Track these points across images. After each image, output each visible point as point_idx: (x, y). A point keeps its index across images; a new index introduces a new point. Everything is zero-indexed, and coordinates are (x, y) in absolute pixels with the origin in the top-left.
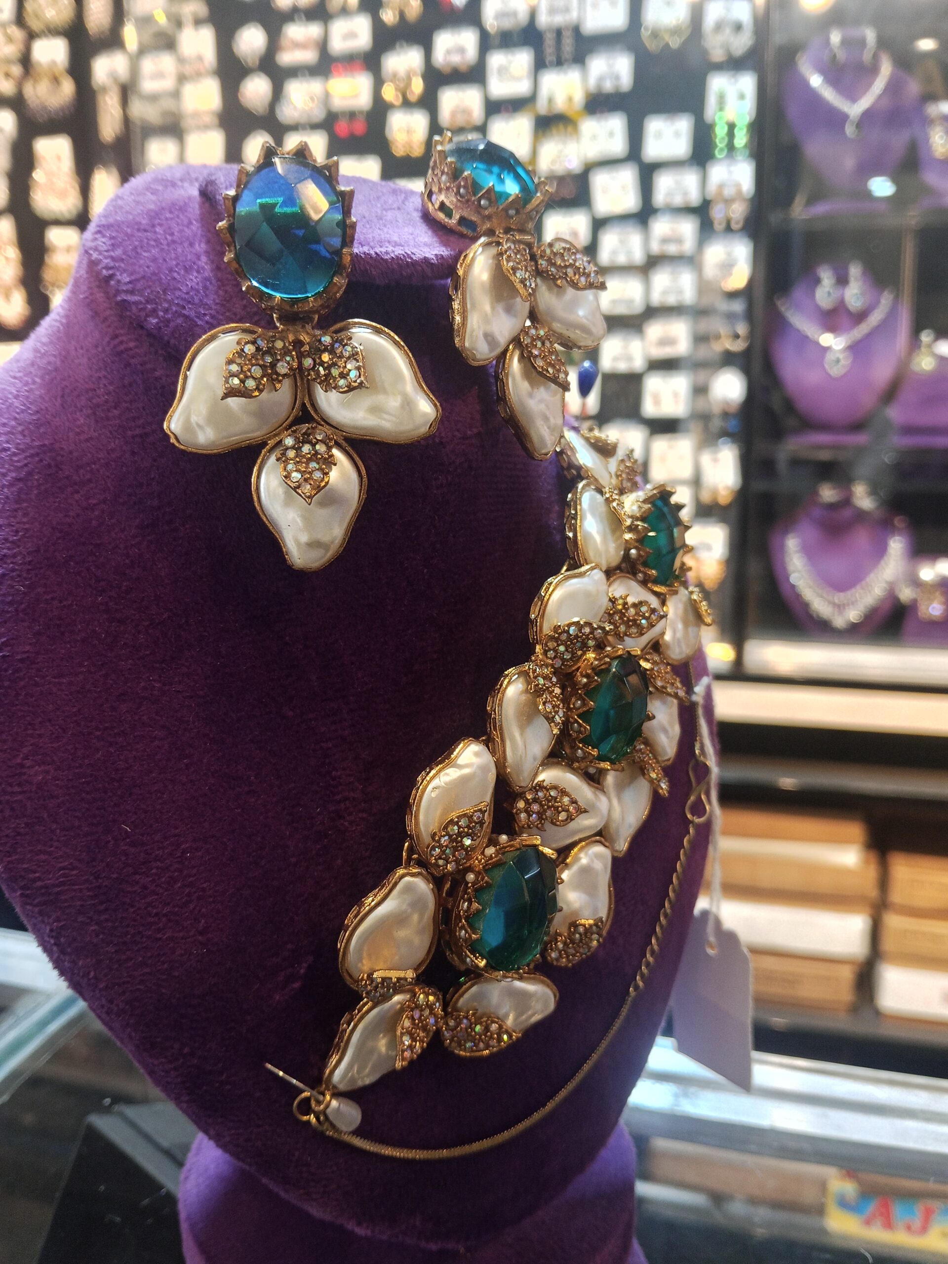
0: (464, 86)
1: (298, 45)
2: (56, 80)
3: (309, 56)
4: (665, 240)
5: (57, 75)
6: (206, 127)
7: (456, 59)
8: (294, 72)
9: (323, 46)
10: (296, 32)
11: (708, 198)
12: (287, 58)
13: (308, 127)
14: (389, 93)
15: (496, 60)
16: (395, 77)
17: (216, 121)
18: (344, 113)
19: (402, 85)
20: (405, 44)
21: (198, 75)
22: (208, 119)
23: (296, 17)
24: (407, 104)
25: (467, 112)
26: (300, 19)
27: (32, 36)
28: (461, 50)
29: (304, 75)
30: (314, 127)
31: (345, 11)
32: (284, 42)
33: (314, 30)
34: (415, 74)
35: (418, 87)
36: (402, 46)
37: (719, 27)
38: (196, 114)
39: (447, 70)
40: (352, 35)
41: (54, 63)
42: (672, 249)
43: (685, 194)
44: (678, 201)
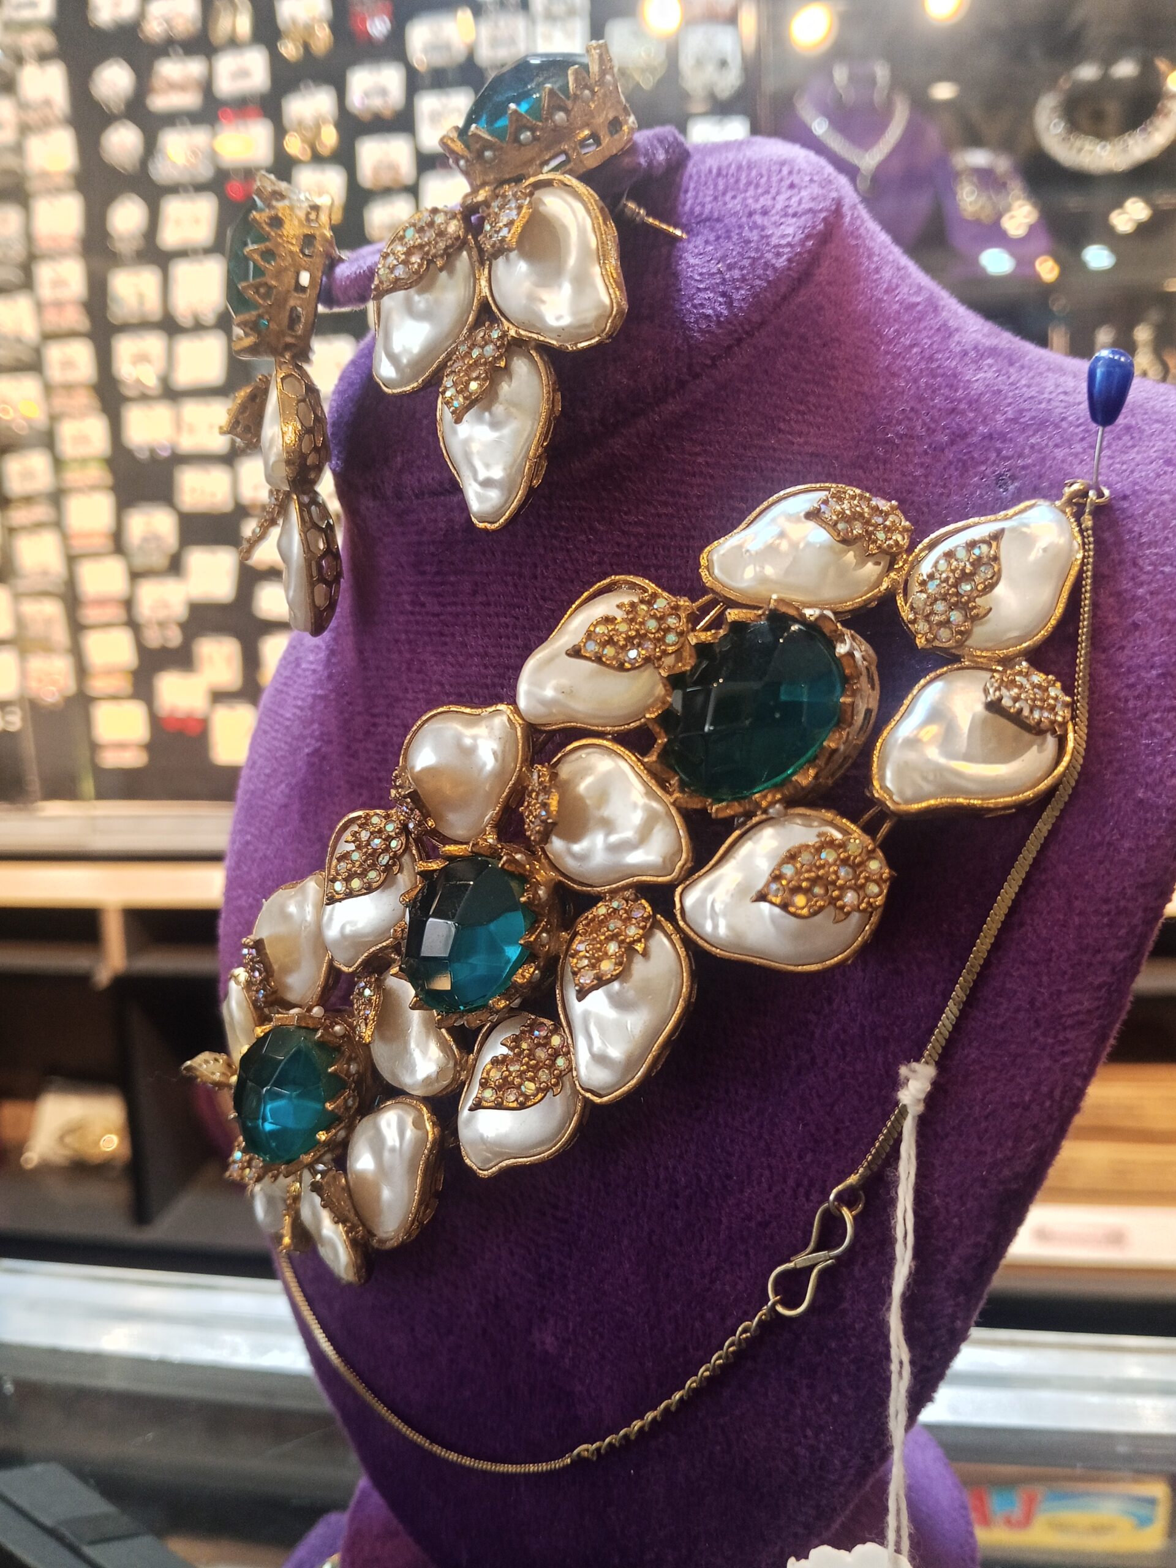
0: (388, 136)
1: (173, 86)
3: (189, 100)
6: (58, 191)
7: (377, 103)
8: (172, 119)
9: (207, 87)
10: (170, 69)
12: (160, 102)
13: (191, 189)
14: (294, 145)
15: (427, 103)
16: (300, 126)
17: (70, 182)
18: (236, 171)
19: (309, 135)
20: (311, 83)
21: (45, 125)
22: (61, 181)
23: (171, 50)
24: (318, 159)
25: (393, 168)
26: (176, 53)
28: (383, 92)
29: (183, 124)
30: (199, 188)
31: (233, 43)
32: (156, 82)
33: (194, 68)
34: (325, 121)
35: (330, 137)
36: (307, 87)
37: (699, 63)
38: (44, 175)
39: (366, 117)
40: (243, 73)
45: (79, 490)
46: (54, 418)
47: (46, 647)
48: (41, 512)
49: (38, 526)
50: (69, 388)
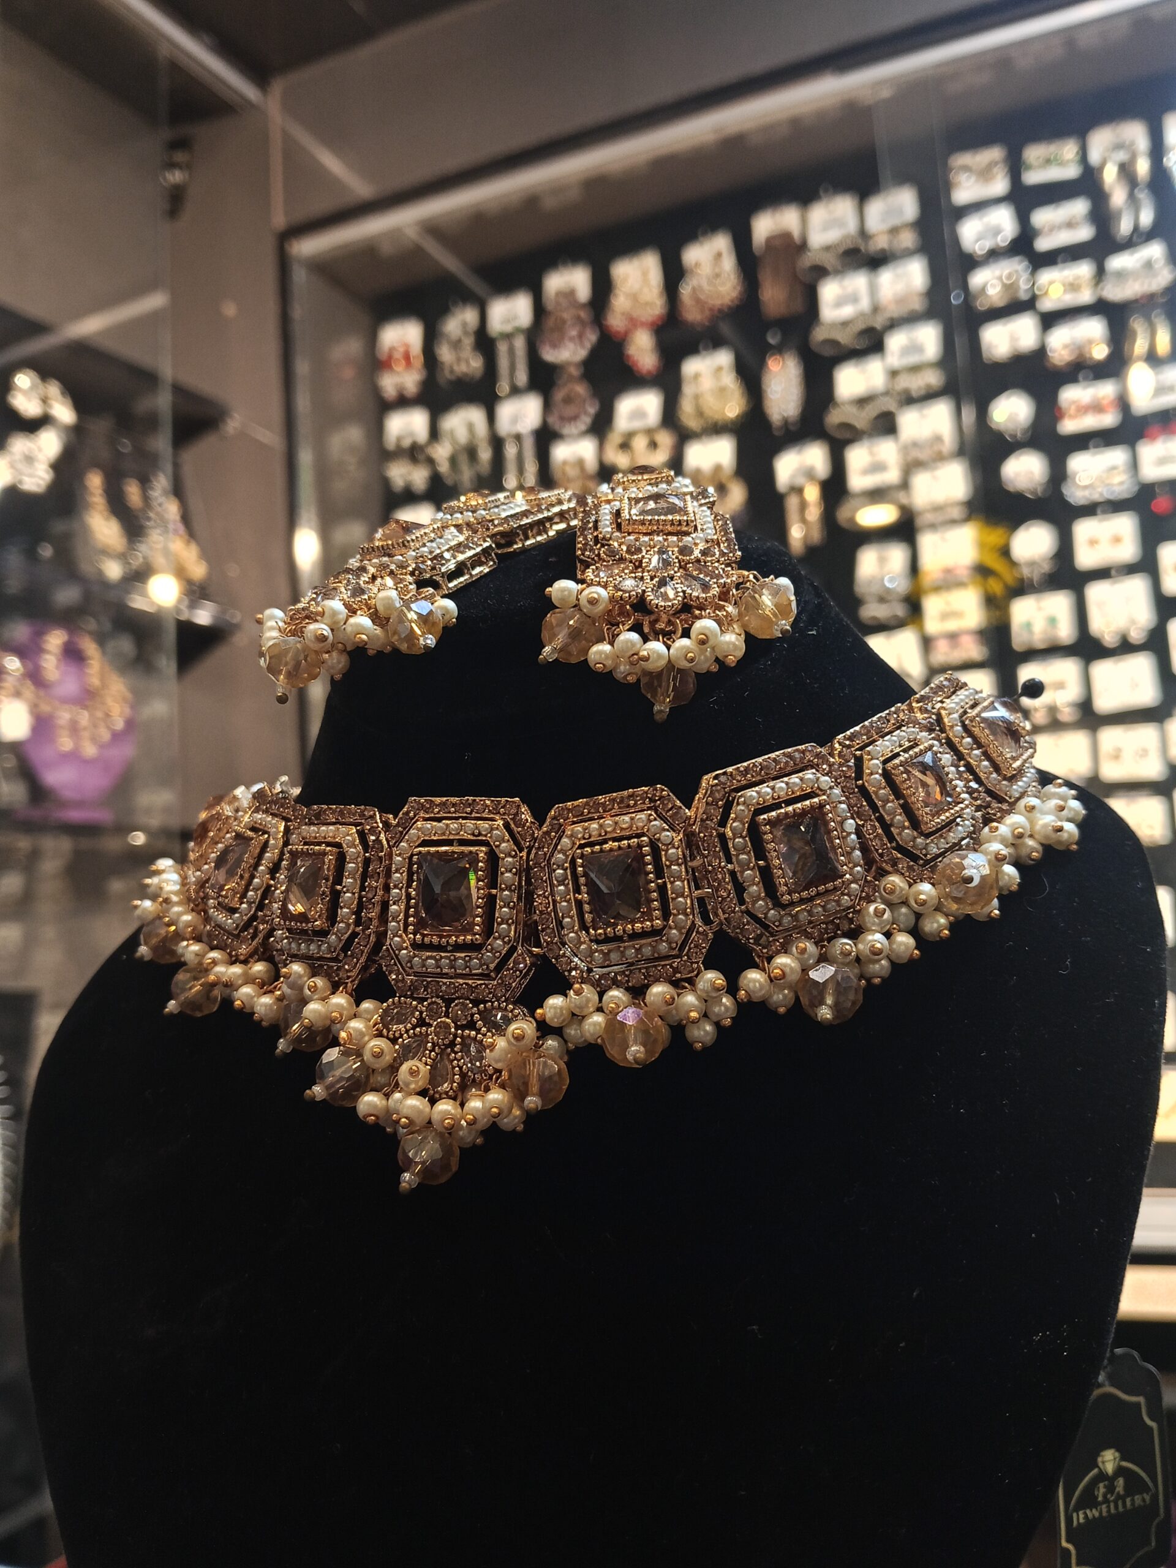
1: (1083, 409)
2: (722, 489)
3: (1109, 420)
5: (724, 481)
8: (1083, 441)
9: (1123, 405)
10: (1078, 394)
12: (1072, 425)
13: (1110, 508)
17: (964, 511)
18: (1162, 485)
21: (940, 458)
22: (956, 513)
23: (1080, 377)
26: (1086, 378)
27: (684, 437)
29: (1096, 445)
32: (1064, 408)
33: (1106, 390)
38: (938, 508)
41: (718, 468)
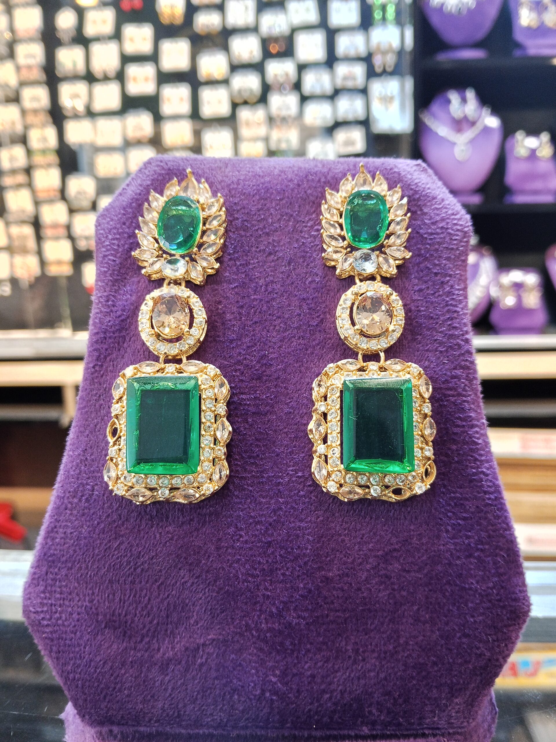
4: (345, 78)
11: (371, 51)
30: (106, 4)
42: (350, 84)
43: (356, 48)
44: (352, 53)
45: (42, 167)
46: (26, 128)
47: (24, 251)
48: (21, 178)
49: (19, 186)
50: (35, 112)
